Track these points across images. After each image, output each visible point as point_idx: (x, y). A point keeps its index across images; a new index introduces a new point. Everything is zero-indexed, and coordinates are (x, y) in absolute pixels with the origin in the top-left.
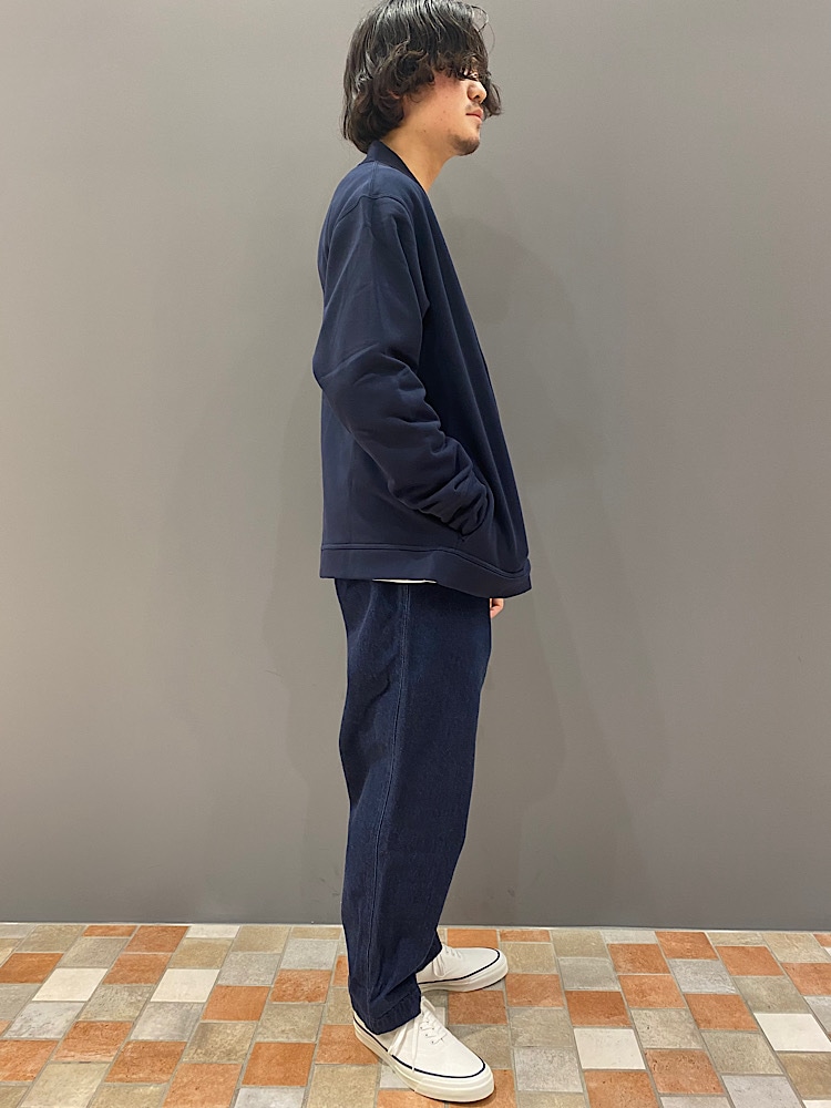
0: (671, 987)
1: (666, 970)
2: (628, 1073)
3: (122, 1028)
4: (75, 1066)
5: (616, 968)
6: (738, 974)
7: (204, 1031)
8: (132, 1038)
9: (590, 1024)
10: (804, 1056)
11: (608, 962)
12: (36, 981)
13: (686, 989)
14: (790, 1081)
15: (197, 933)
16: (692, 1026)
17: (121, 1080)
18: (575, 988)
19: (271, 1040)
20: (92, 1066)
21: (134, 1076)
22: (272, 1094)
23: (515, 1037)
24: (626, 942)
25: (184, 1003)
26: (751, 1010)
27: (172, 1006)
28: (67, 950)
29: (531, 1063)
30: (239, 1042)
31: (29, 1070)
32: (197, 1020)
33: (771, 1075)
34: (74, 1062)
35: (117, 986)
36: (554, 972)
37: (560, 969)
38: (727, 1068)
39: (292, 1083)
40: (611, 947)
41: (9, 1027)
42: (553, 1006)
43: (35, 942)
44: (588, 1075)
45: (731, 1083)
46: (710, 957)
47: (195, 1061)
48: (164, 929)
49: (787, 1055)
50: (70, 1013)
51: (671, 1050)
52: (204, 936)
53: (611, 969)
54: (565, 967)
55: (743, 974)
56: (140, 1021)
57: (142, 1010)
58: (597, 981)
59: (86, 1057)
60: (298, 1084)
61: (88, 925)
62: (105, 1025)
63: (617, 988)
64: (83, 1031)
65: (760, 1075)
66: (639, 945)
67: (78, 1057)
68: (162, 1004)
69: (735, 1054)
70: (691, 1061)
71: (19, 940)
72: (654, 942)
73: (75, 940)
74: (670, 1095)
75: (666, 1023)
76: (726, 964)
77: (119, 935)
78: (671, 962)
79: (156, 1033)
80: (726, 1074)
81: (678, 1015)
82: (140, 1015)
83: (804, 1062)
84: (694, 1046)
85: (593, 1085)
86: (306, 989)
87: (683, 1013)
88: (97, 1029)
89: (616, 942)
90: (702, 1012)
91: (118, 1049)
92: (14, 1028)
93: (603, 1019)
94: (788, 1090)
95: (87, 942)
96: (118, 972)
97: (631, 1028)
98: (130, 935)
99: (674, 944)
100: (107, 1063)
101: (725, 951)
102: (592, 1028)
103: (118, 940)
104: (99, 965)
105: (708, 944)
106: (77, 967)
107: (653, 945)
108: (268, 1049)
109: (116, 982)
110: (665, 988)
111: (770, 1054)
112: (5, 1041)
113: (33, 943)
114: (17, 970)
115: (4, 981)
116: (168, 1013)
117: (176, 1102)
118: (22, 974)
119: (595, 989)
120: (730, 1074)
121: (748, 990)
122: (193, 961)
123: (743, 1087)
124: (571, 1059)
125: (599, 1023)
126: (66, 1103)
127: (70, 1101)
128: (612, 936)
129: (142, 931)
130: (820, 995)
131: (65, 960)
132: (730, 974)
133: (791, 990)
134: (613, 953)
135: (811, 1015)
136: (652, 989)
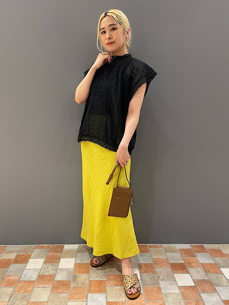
0: (197, 261)
1: (195, 256)
2: (191, 287)
3: (52, 277)
4: (42, 288)
5: (182, 256)
6: (214, 257)
7: (75, 277)
8: (56, 280)
9: (178, 273)
12: (25, 263)
13: (201, 262)
15: (67, 247)
16: (205, 273)
17: (55, 292)
18: (172, 262)
19: (94, 279)
20: (46, 288)
21: (58, 291)
22: (97, 296)
23: (159, 277)
24: (183, 248)
25: (67, 269)
26: (219, 268)
27: (64, 270)
28: (32, 253)
29: (165, 285)
30: (85, 280)
31: (29, 290)
32: (72, 274)
33: (227, 286)
35: (48, 264)
36: (166, 257)
38: (216, 284)
39: (102, 292)
40: (179, 249)
44: (180, 288)
45: (217, 288)
46: (206, 252)
47: (74, 286)
48: (58, 246)
50: (37, 272)
51: (201, 280)
52: (69, 248)
53: (180, 255)
54: (168, 256)
55: (215, 257)
56: (57, 275)
57: (56, 271)
58: (177, 260)
60: (104, 292)
61: (36, 245)
62: (47, 276)
63: (183, 262)
64: (42, 278)
65: (225, 286)
66: (187, 249)
67: (42, 286)
68: (62, 269)
69: (217, 280)
70: (206, 283)
71: (18, 250)
73: (34, 250)
74: (202, 293)
75: (198, 272)
76: (210, 254)
77: (45, 248)
78: (196, 254)
79: (62, 278)
80: (216, 286)
81: (201, 270)
82: (56, 273)
84: (206, 278)
85: (182, 291)
87: (202, 269)
88: (45, 277)
89: (180, 248)
90: (206, 268)
91: (52, 283)
92: (22, 277)
95: (37, 251)
96: (47, 259)
97: (189, 274)
98: (48, 248)
99: (196, 248)
100: (50, 287)
101: (209, 250)
102: (179, 274)
103: (46, 250)
104: (42, 257)
105: (205, 248)
106: (36, 258)
107: (190, 249)
108: (93, 282)
109: (47, 263)
110: (196, 262)
111: (226, 280)
112: (21, 281)
113: (22, 251)
114: (19, 259)
115: (16, 263)
116: (64, 272)
117: (72, 299)
118: (21, 261)
119: (177, 262)
120: (217, 286)
121: (217, 262)
122: (67, 256)
123: (221, 290)
124: (175, 283)
125: (180, 272)
126: (42, 300)
127: (43, 299)
128: (179, 246)
129: (52, 247)
131: (32, 256)
132: (212, 257)
133: (228, 262)
134: (180, 251)
136: (192, 262)
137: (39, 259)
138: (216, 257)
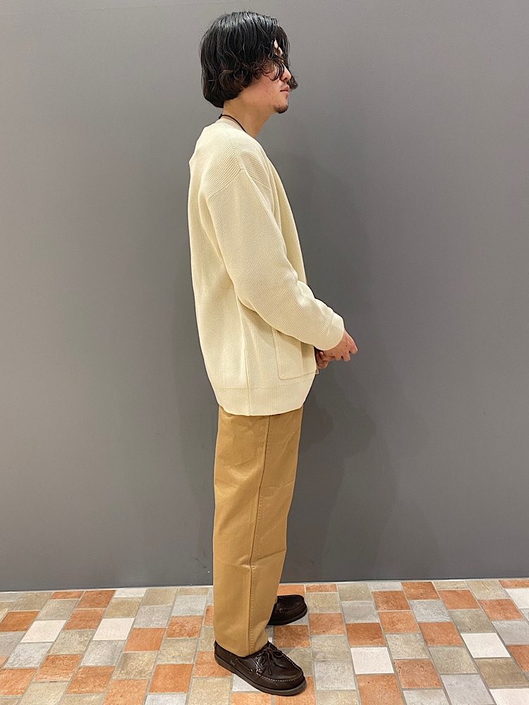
0: (411, 618)
1: (408, 608)
2: (383, 676)
3: (76, 658)
4: (48, 684)
5: (377, 608)
6: (452, 608)
7: (126, 659)
8: (82, 665)
9: (361, 645)
10: (491, 661)
11: (371, 603)
12: (22, 630)
13: (419, 620)
14: (482, 677)
15: (120, 594)
16: (423, 644)
17: (75, 692)
18: (352, 621)
19: (166, 663)
20: (57, 683)
21: (83, 690)
22: (167, 698)
23: (315, 654)
24: (384, 590)
25: (113, 641)
26: (459, 632)
28: (41, 609)
29: (325, 672)
30: (147, 664)
31: (20, 688)
32: (121, 652)
33: (470, 674)
34: (47, 682)
35: (72, 631)
36: (339, 612)
37: (342, 610)
38: (444, 670)
39: (179, 690)
40: (374, 593)
41: (7, 660)
42: (338, 633)
43: (22, 604)
44: (359, 678)
45: (446, 680)
46: (434, 598)
47: (120, 679)
48: (100, 593)
49: (481, 660)
50: (44, 650)
51: (410, 660)
52: (125, 596)
53: (373, 606)
54: (345, 608)
55: (456, 608)
56: (87, 654)
57: (88, 646)
58: (365, 617)
59: (54, 678)
60: (183, 691)
61: (54, 592)
62: (65, 657)
63: (378, 621)
64: (51, 661)
65: (463, 674)
66: (391, 592)
67: (49, 678)
68: (100, 642)
69: (449, 661)
70: (421, 666)
71: (12, 603)
72: (400, 589)
73: (46, 602)
74: (409, 689)
75: (407, 642)
76: (444, 602)
77: (73, 598)
78: (411, 602)
79: (97, 661)
80: (442, 674)
81: (415, 637)
82: (86, 650)
83: (491, 664)
84: (424, 656)
85: (361, 684)
86: (187, 628)
87: (418, 636)
88: (61, 659)
89: (377, 591)
90: (429, 634)
91: (73, 672)
92: (10, 661)
93: (369, 641)
94: (481, 683)
95: (53, 604)
96: (72, 622)
97: (386, 646)
98: (79, 597)
99: (413, 590)
100: (67, 681)
101: (444, 594)
102: (362, 647)
103: (72, 601)
104: (61, 618)
105: (434, 589)
106: (48, 620)
107: (400, 591)
108: (164, 669)
109: (71, 628)
110: (407, 619)
111: (470, 660)
112: (5, 670)
113: (20, 605)
114: (11, 623)
115: (3, 631)
116: (103, 647)
118: (14, 626)
119: (364, 622)
120: (445, 674)
121: (457, 619)
122: (118, 613)
123: (453, 683)
124: (349, 668)
125: (366, 644)
128: (374, 586)
129: (87, 595)
130: (501, 620)
131: (40, 615)
132: (447, 609)
133: (484, 618)
134: (375, 598)
135: (496, 634)
136: (399, 621)
137: (55, 621)
138: (458, 607)
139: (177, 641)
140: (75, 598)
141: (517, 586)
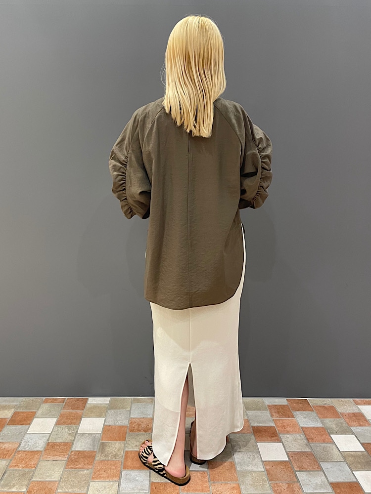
0: (295, 425)
1: (293, 417)
2: (282, 462)
3: (68, 445)
4: (52, 462)
5: (272, 416)
6: (323, 418)
7: (103, 446)
8: (73, 449)
10: (352, 453)
11: (268, 413)
12: (27, 424)
13: (302, 425)
14: (347, 463)
15: (92, 401)
16: (305, 441)
17: (72, 468)
18: (256, 425)
19: (131, 449)
20: (58, 462)
21: (77, 466)
22: (136, 474)
23: (234, 446)
24: (275, 404)
25: (92, 434)
26: (329, 434)
27: (87, 435)
28: (38, 410)
29: (241, 459)
30: (118, 450)
31: (32, 464)
32: (99, 441)
33: (340, 462)
34: (51, 460)
35: (62, 426)
36: (246, 418)
37: (248, 417)
38: (322, 459)
40: (269, 406)
41: (20, 445)
42: (248, 433)
43: (23, 406)
44: (265, 463)
45: (324, 465)
46: (309, 411)
47: (101, 459)
48: (78, 400)
49: (345, 453)
50: (44, 438)
51: (298, 452)
52: (96, 403)
53: (270, 416)
54: (251, 415)
55: (325, 418)
56: (75, 442)
57: (75, 437)
58: (264, 422)
61: (44, 398)
62: (61, 444)
63: (273, 425)
64: (52, 447)
65: (335, 462)
66: (280, 405)
67: (52, 458)
68: (83, 434)
69: (324, 453)
70: (307, 456)
71: (16, 405)
72: (286, 404)
73: (40, 405)
74: (300, 471)
75: (295, 440)
76: (317, 413)
77: (58, 403)
78: (295, 413)
79: (83, 447)
80: (321, 462)
81: (300, 437)
82: (74, 439)
83: (352, 456)
84: (308, 450)
85: (268, 467)
86: (142, 426)
87: (302, 436)
88: (58, 445)
89: (270, 404)
90: (309, 434)
91: (68, 454)
92: (22, 445)
93: (269, 439)
94: (347, 468)
95: (45, 407)
96: (61, 419)
97: (280, 442)
98: (63, 402)
99: (295, 405)
100: (64, 461)
101: (316, 407)
102: (265, 442)
103: (59, 405)
104: (52, 416)
105: (309, 404)
106: (44, 418)
107: (286, 405)
108: (131, 453)
109: (61, 424)
111: (339, 453)
112: (19, 451)
113: (22, 407)
114: (18, 418)
115: (13, 424)
116: (86, 438)
117: (97, 478)
118: (20, 421)
119: (264, 425)
120: (323, 462)
121: (327, 425)
122: (93, 414)
123: (329, 467)
124: (258, 457)
125: (267, 440)
126: (51, 478)
127: (53, 477)
128: (268, 401)
129: (68, 401)
130: (357, 426)
131: (38, 415)
132: (319, 418)
133: (345, 425)
134: (269, 409)
135: (354, 436)
136: (287, 425)
137: (48, 419)
138: (327, 417)
139: (137, 435)
140: (60, 402)
141: (365, 404)
